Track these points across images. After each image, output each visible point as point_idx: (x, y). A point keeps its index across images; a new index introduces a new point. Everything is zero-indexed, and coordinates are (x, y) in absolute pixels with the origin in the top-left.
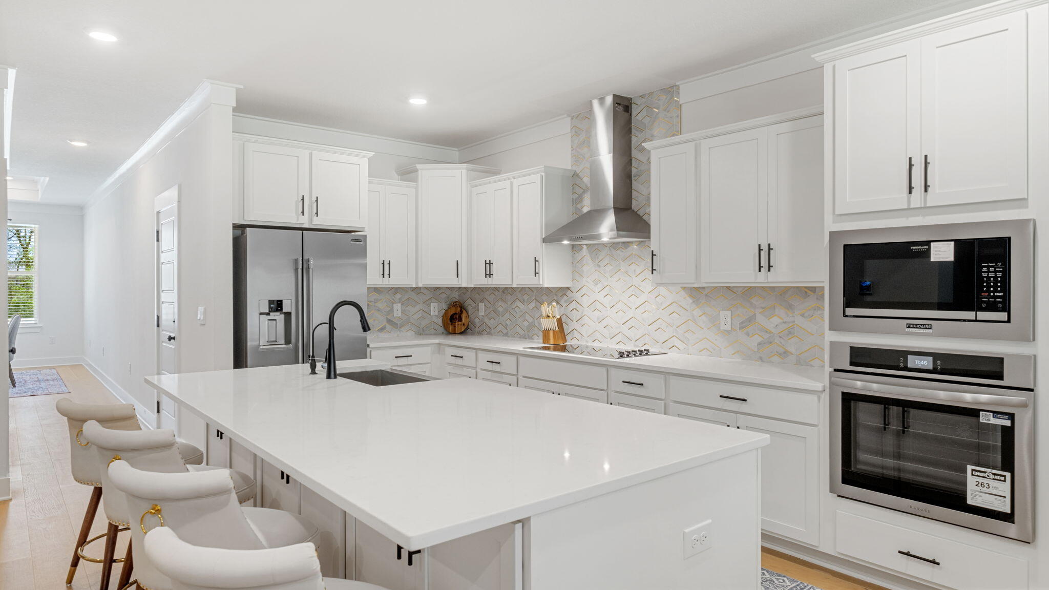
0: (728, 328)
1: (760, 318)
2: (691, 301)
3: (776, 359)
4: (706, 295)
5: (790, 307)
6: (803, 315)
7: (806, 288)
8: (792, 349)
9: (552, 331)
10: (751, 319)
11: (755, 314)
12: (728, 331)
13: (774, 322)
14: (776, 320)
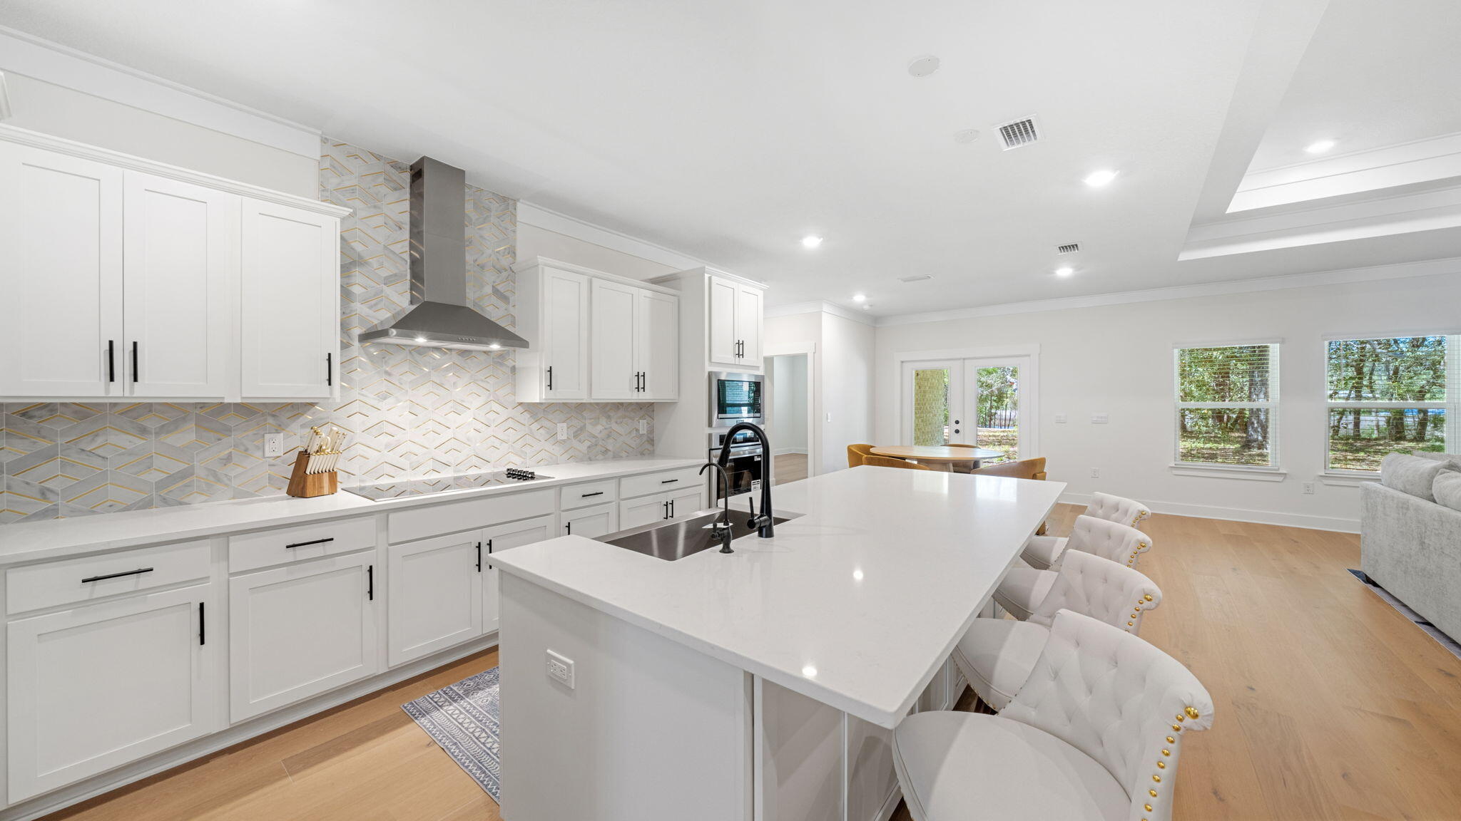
0: (564, 437)
1: (589, 428)
2: (529, 416)
3: (600, 457)
4: (544, 410)
5: (609, 417)
6: (616, 422)
7: (619, 403)
8: (610, 448)
9: (327, 474)
10: (582, 429)
11: (585, 424)
12: (564, 441)
13: (598, 429)
14: (600, 427)
